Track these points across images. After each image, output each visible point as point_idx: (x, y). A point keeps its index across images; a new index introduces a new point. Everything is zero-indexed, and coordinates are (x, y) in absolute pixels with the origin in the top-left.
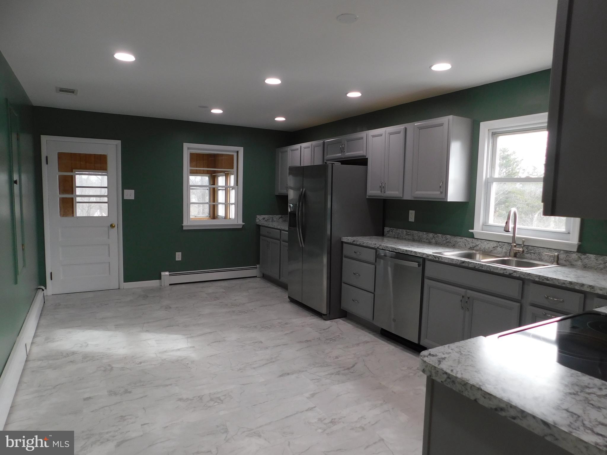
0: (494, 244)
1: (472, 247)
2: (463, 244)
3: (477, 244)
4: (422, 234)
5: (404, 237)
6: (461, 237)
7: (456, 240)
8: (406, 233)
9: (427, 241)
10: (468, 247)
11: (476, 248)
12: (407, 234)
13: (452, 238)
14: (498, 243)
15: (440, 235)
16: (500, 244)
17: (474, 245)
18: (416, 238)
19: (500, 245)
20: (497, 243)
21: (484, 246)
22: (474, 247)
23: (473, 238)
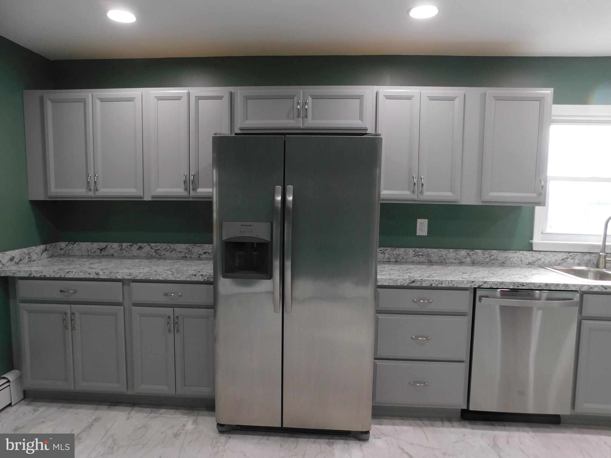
0: (563, 255)
1: (531, 261)
2: (518, 260)
3: (539, 257)
4: (447, 252)
5: (411, 260)
6: (515, 251)
7: (506, 255)
8: (414, 253)
9: (458, 261)
10: (525, 263)
11: (538, 262)
12: (415, 255)
13: (500, 253)
14: (569, 254)
15: (480, 251)
16: (571, 254)
17: (534, 259)
18: (434, 258)
19: (571, 256)
20: (567, 254)
21: (549, 260)
22: (534, 262)
23: (532, 250)
